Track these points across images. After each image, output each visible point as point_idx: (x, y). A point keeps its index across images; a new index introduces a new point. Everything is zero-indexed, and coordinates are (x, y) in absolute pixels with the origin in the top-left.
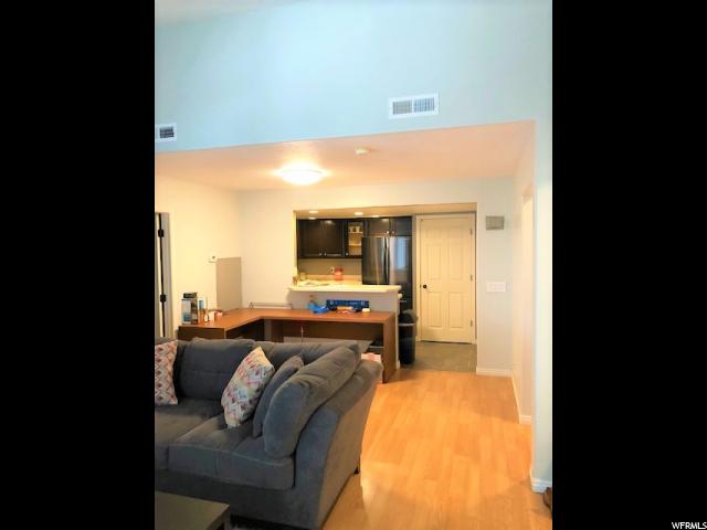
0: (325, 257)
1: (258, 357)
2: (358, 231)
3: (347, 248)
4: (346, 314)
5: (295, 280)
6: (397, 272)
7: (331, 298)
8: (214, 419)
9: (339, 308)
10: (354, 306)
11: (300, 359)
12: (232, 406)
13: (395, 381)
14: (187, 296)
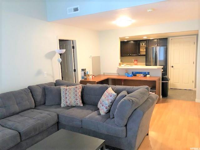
0: (131, 56)
1: (110, 91)
2: (144, 45)
3: (139, 52)
4: (140, 77)
5: (120, 64)
6: (160, 61)
7: (134, 71)
8: (96, 112)
9: (137, 75)
10: (143, 74)
11: (126, 92)
12: (102, 107)
13: (160, 103)
14: (83, 70)
